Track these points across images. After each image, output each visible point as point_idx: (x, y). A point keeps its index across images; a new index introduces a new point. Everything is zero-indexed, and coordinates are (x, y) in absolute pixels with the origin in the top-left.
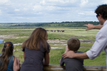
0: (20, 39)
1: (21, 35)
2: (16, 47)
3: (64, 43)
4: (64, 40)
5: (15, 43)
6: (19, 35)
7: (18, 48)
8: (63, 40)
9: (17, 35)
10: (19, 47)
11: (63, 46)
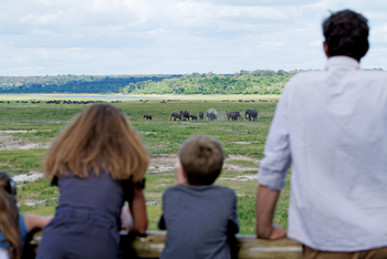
0: (40, 150)
1: (47, 134)
2: (23, 189)
3: (246, 172)
4: (245, 158)
5: (21, 172)
6: (37, 134)
7: (33, 195)
8: (240, 158)
9: (26, 135)
10: (35, 190)
11: (241, 184)
